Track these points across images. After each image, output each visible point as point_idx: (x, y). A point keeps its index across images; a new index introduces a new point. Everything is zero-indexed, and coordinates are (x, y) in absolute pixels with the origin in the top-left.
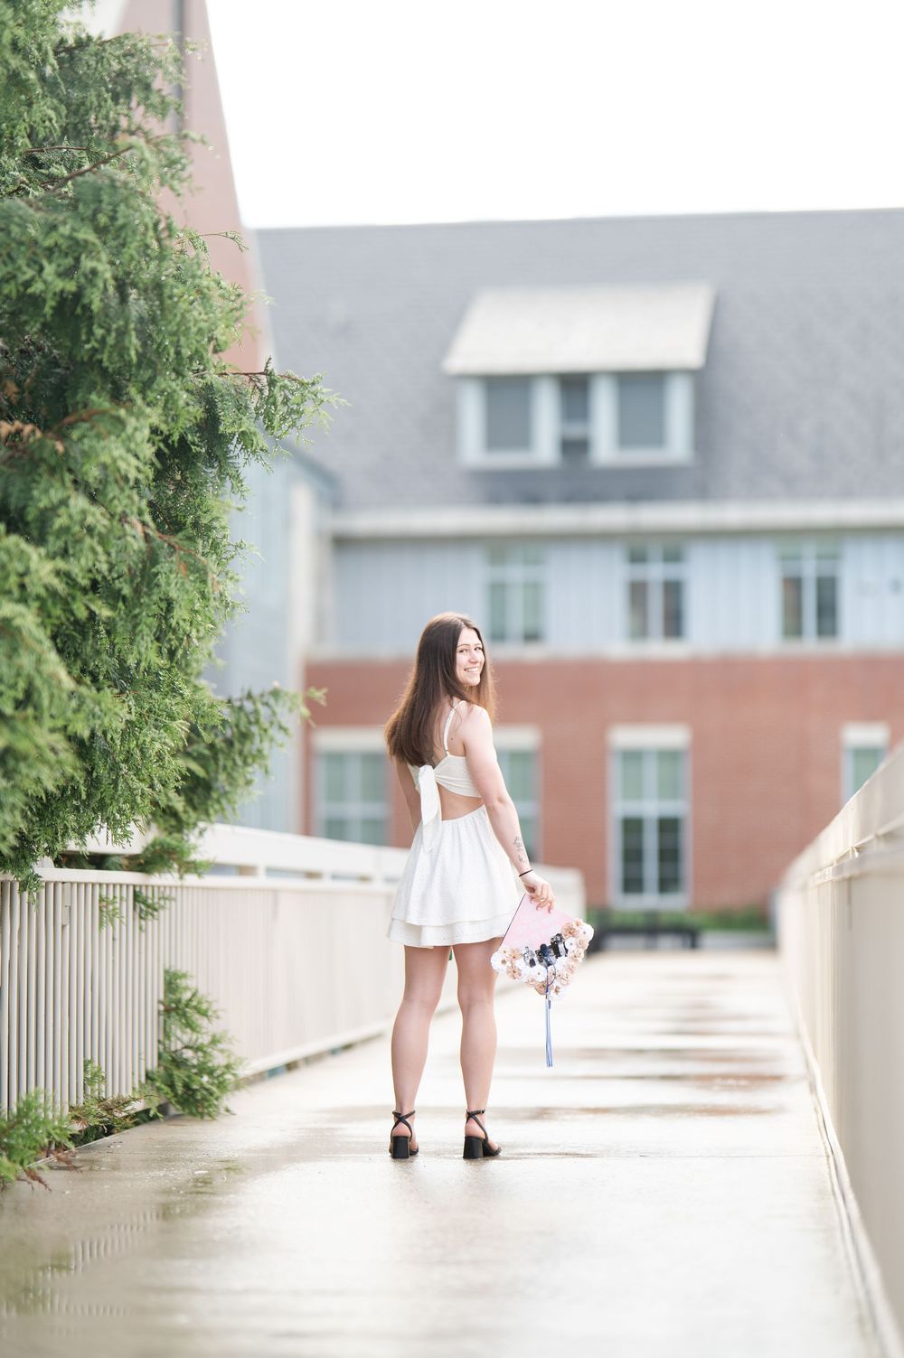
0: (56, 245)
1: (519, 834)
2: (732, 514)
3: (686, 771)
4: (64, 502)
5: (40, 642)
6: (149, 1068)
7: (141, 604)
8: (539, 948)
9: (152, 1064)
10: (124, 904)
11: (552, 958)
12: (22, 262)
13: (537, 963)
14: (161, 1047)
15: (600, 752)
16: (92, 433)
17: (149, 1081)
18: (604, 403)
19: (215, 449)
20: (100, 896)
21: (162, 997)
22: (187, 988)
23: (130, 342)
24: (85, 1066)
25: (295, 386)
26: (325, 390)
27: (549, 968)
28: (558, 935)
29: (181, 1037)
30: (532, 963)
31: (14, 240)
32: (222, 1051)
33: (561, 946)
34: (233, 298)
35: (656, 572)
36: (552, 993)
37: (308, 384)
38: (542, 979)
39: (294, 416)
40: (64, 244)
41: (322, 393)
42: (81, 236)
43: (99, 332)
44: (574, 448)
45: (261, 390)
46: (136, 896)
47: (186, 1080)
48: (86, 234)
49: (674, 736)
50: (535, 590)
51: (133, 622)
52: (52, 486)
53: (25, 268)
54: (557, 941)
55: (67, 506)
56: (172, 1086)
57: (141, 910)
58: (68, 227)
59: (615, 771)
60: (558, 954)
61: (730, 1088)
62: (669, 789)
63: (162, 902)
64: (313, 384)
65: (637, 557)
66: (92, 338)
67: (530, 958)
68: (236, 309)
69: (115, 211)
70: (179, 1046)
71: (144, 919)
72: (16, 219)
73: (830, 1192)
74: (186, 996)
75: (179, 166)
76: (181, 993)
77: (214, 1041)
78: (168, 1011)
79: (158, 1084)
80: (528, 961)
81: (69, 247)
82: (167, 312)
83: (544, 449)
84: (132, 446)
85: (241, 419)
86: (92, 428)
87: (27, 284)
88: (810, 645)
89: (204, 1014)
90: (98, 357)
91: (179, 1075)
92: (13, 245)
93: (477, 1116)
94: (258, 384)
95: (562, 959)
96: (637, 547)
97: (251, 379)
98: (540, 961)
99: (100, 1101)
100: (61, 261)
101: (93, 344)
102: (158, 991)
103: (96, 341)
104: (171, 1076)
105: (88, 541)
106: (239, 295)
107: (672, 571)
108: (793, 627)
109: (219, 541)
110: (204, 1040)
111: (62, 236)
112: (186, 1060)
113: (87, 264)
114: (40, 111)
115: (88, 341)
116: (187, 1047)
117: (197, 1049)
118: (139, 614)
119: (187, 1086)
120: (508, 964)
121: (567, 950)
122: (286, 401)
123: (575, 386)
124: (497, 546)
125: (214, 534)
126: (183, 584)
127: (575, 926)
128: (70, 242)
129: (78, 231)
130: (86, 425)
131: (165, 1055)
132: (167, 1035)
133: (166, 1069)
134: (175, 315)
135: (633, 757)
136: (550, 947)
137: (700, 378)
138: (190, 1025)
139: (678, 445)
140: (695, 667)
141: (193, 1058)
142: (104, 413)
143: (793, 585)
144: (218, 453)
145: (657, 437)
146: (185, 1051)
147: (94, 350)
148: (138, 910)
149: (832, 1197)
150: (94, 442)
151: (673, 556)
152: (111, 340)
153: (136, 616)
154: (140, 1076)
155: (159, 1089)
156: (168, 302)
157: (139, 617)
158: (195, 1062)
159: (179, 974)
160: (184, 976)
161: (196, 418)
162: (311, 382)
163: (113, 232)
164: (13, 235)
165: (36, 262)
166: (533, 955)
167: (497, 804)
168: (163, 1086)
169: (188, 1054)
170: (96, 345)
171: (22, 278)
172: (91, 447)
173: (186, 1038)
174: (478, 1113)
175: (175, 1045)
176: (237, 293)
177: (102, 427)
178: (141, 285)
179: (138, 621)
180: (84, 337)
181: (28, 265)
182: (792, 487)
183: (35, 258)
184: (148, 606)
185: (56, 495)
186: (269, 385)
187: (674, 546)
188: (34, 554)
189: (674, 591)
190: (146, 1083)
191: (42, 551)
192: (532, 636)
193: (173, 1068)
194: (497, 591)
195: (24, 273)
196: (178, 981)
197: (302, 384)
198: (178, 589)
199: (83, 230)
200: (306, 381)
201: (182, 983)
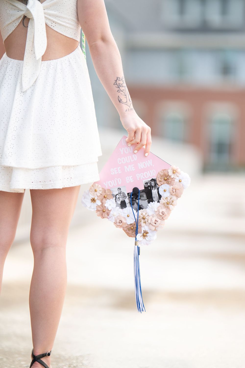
1: (121, 74)
8: (131, 191)
11: (143, 202)
13: (128, 205)
27: (140, 211)
28: (153, 180)
30: (123, 205)
33: (154, 192)
36: (139, 236)
38: (131, 221)
54: (151, 186)
60: (150, 199)
67: (121, 199)
80: (119, 202)
93: (43, 360)
95: (154, 205)
98: (132, 204)
120: (99, 203)
121: (160, 197)
127: (170, 173)
136: (143, 191)
166: (124, 196)
167: (100, 43)
174: (44, 355)
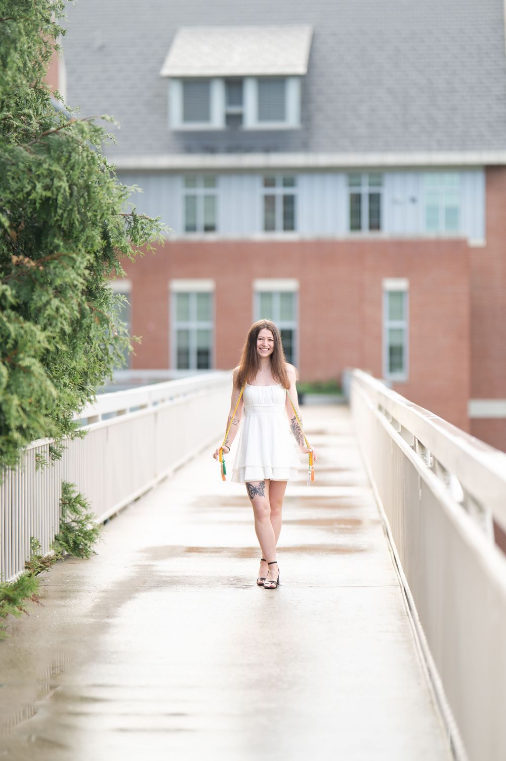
0: (42, 173)
2: (323, 159)
3: (296, 303)
4: (48, 302)
5: (42, 375)
6: (56, 534)
7: (77, 337)
9: (57, 531)
10: (45, 454)
12: (26, 182)
14: (61, 522)
15: (249, 292)
16: (59, 266)
17: (57, 541)
18: (250, 93)
19: (107, 252)
20: (36, 454)
21: (61, 498)
22: (73, 492)
23: (75, 216)
24: (31, 540)
25: (147, 221)
26: (162, 224)
29: (70, 517)
31: (20, 170)
32: (91, 523)
34: (122, 189)
35: (279, 191)
37: (153, 221)
39: (146, 236)
40: (45, 173)
41: (160, 226)
42: (53, 168)
43: (60, 211)
44: (234, 120)
45: (130, 223)
46: (51, 449)
47: (75, 539)
48: (56, 168)
49: (290, 285)
50: (211, 200)
51: (73, 346)
52: (43, 295)
53: (27, 185)
55: (50, 304)
56: (67, 542)
57: (52, 456)
58: (47, 164)
59: (257, 304)
61: (342, 531)
62: (286, 314)
63: (61, 449)
64: (156, 221)
65: (269, 183)
66: (57, 214)
68: (124, 195)
69: (70, 156)
70: (71, 520)
71: (54, 460)
72: (22, 160)
73: (406, 614)
74: (74, 496)
75: (100, 132)
76: (70, 494)
77: (87, 518)
78: (64, 504)
79: (61, 542)
81: (48, 174)
82: (92, 200)
83: (217, 121)
84: (79, 272)
85: (121, 239)
86: (60, 262)
87: (29, 194)
88: (366, 234)
89: (84, 506)
90: (59, 223)
91: (71, 536)
92: (20, 172)
94: (128, 220)
96: (269, 177)
97: (124, 217)
99: (40, 557)
100: (43, 181)
101: (58, 217)
102: (59, 494)
103: (59, 216)
104: (66, 537)
105: (59, 319)
106: (125, 188)
107: (289, 191)
108: (355, 225)
109: (108, 296)
110: (82, 518)
111: (45, 169)
112: (73, 527)
113: (57, 183)
114: (24, 91)
115: (55, 216)
116: (73, 521)
117: (78, 522)
118: (76, 342)
119: (75, 542)
122: (142, 229)
123: (234, 84)
124: (190, 176)
125: (106, 293)
126: (97, 327)
128: (49, 171)
129: (52, 166)
130: (56, 262)
131: (63, 526)
132: (64, 516)
133: (63, 533)
134: (96, 202)
135: (267, 295)
137: (304, 80)
138: (75, 511)
139: (292, 120)
140: (302, 245)
141: (77, 526)
142: (65, 255)
143: (356, 200)
144: (109, 255)
145: (281, 115)
146: (72, 523)
147: (57, 220)
148: (51, 455)
149: (407, 617)
150: (61, 270)
151: (289, 182)
152: (65, 215)
153: (74, 344)
154: (52, 539)
155: (61, 545)
156: (92, 194)
157: (76, 344)
158: (77, 528)
159: (70, 484)
160: (72, 485)
161: (102, 245)
162: (155, 220)
163: (70, 166)
164: (20, 168)
165: (32, 182)
168: (64, 543)
169: (74, 524)
170: (59, 218)
171: (26, 190)
172: (60, 273)
173: (73, 517)
175: (68, 520)
176: (124, 186)
177: (65, 262)
178: (78, 185)
179: (75, 346)
180: (53, 215)
181: (28, 184)
182: (356, 145)
183: (32, 180)
184: (80, 338)
185: (44, 299)
186: (134, 220)
187: (290, 176)
188: (37, 329)
189: (289, 201)
190: (55, 541)
191: (39, 327)
192: (209, 228)
193: (67, 532)
194: (190, 201)
195: (27, 188)
196: (69, 488)
197: (151, 221)
198: (95, 331)
199: (54, 165)
200: (152, 219)
201: (71, 489)
